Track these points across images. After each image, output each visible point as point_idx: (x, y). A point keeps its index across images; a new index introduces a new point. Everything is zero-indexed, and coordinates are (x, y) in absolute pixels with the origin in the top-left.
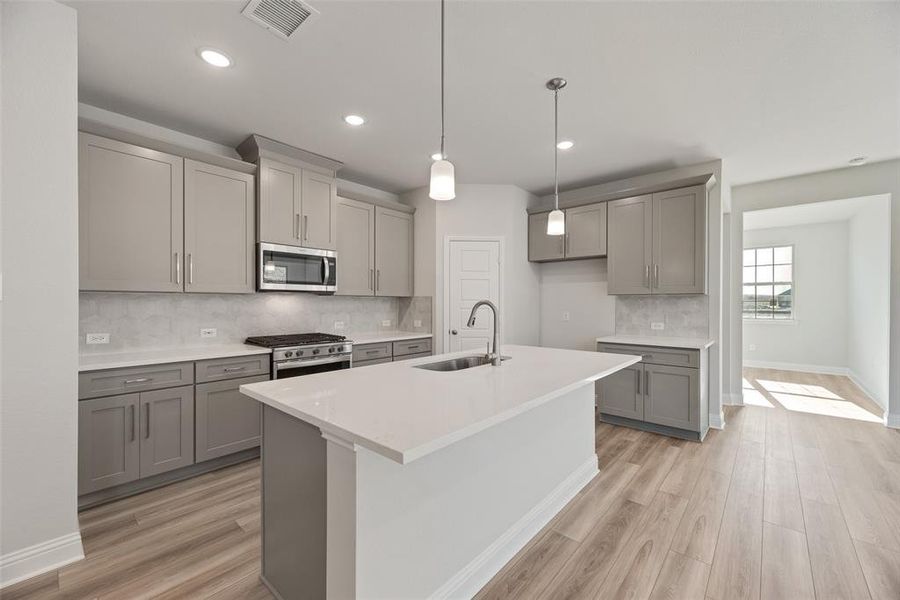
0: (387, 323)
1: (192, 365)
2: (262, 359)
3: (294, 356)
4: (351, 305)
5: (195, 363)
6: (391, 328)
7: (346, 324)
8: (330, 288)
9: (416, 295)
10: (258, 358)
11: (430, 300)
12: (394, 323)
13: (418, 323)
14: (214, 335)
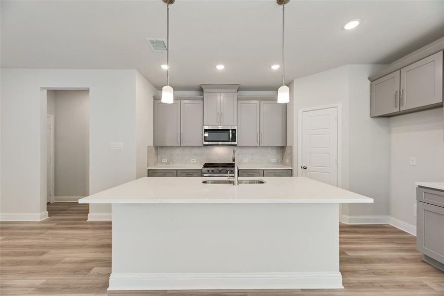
0: (274, 160)
1: (176, 171)
2: (199, 171)
3: (211, 171)
4: (253, 151)
5: (177, 170)
6: (277, 163)
7: (249, 160)
8: (233, 143)
9: (288, 145)
10: (197, 171)
11: (291, 147)
12: (279, 161)
13: (287, 161)
14: (195, 161)
